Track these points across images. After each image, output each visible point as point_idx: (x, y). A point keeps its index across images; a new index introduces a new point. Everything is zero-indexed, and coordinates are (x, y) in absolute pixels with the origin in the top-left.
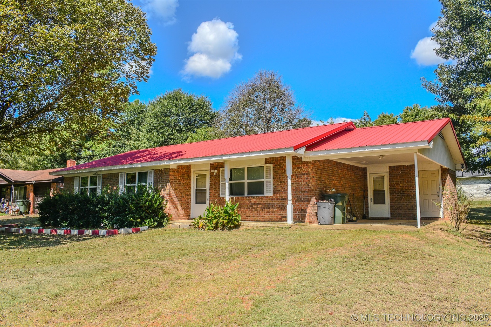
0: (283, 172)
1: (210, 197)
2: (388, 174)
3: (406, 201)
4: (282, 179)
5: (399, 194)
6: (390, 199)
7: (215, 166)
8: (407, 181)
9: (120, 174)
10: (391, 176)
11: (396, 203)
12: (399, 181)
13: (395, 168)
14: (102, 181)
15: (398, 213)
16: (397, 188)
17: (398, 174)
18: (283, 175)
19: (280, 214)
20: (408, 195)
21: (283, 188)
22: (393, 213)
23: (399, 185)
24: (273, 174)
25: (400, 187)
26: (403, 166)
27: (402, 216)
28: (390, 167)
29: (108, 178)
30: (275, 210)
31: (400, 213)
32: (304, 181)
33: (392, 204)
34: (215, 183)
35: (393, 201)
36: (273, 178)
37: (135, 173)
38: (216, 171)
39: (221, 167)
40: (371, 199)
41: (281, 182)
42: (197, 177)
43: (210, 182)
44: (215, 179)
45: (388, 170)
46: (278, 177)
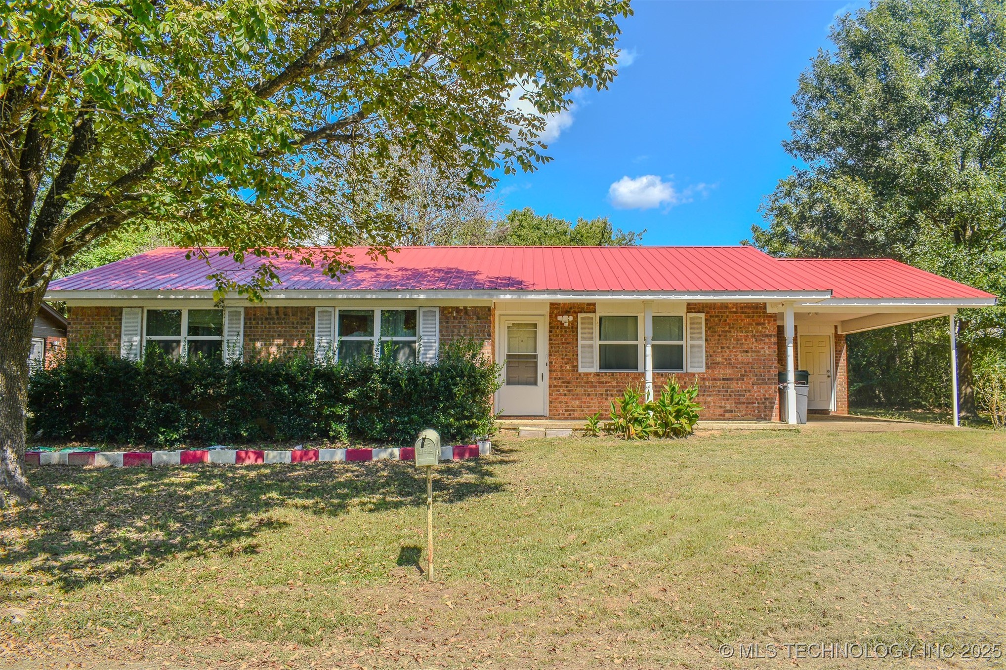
0: (727, 329)
1: (550, 371)
4: (724, 342)
7: (563, 308)
9: (317, 310)
14: (245, 323)
18: (726, 336)
19: (721, 407)
21: (726, 360)
24: (706, 332)
29: (266, 319)
30: (709, 399)
32: (769, 348)
34: (563, 343)
36: (706, 340)
37: (373, 311)
38: (571, 318)
39: (581, 312)
41: (722, 348)
42: (509, 327)
43: (550, 340)
44: (562, 335)
46: (717, 337)
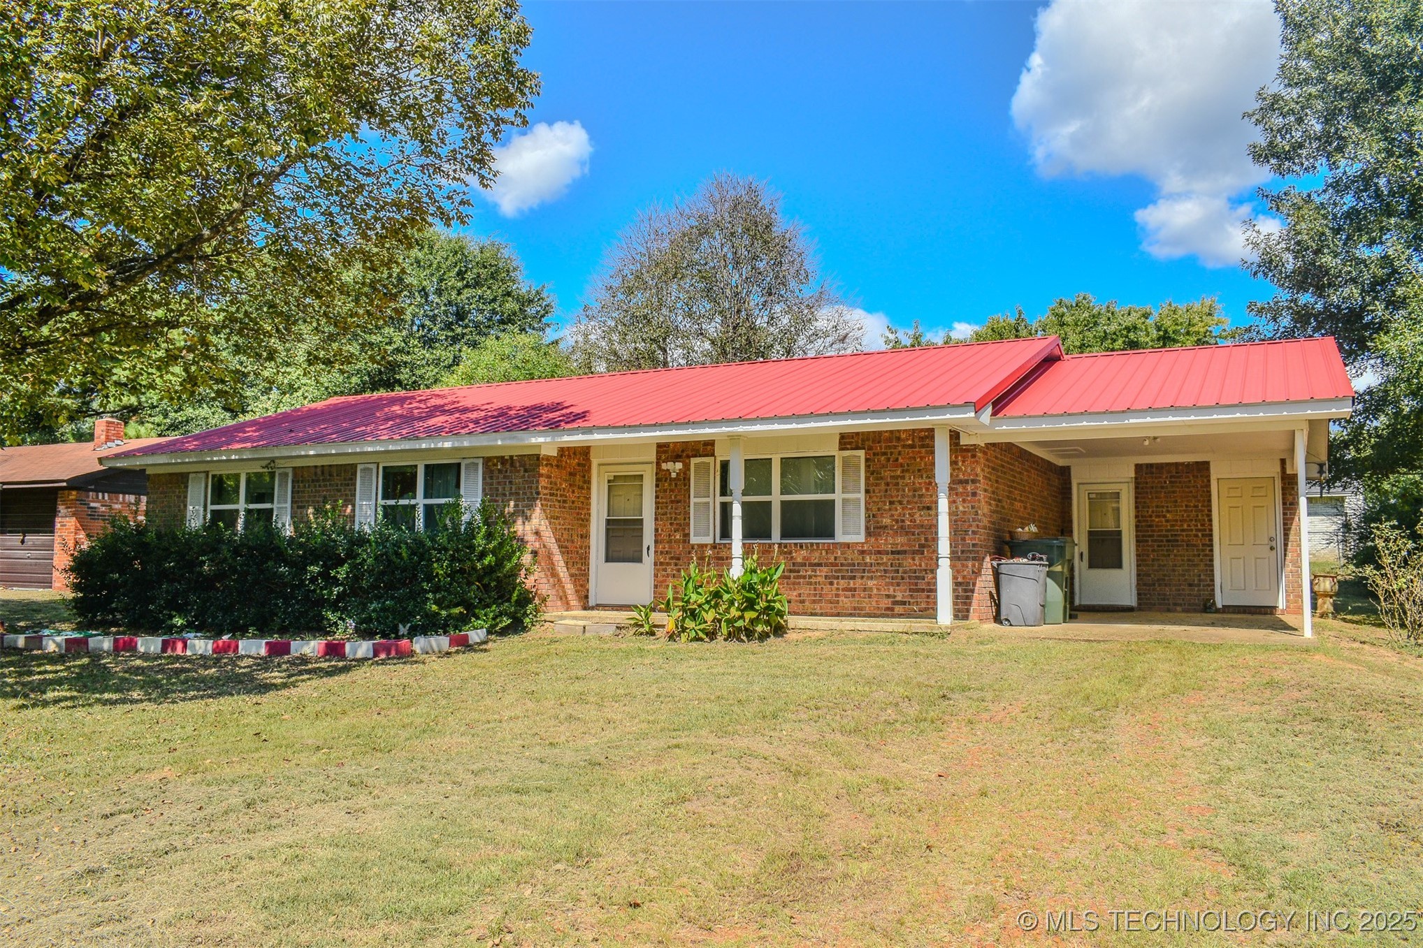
0: (899, 473)
1: (656, 542)
2: (1132, 486)
3: (1183, 560)
4: (895, 493)
5: (1162, 541)
6: (1138, 555)
7: (673, 451)
8: (1186, 506)
9: (359, 467)
10: (1140, 490)
11: (1153, 565)
12: (1163, 507)
13: (1154, 470)
14: (293, 487)
15: (1159, 594)
16: (1157, 526)
17: (1162, 487)
18: (897, 484)
19: (888, 596)
20: (1187, 545)
21: (897, 521)
22: (1145, 595)
23: (1164, 516)
24: (867, 479)
25: (1167, 521)
26: (1177, 464)
27: (1171, 602)
28: (1138, 467)
29: (313, 481)
30: (870, 583)
31: (1165, 595)
32: (964, 501)
33: (1142, 570)
34: (672, 502)
35: (1145, 560)
36: (867, 491)
37: (416, 466)
38: (679, 466)
39: (695, 456)
40: (1081, 554)
41: (891, 503)
42: (609, 481)
43: (657, 497)
44: (672, 491)
45: (1133, 475)
46: (883, 487)
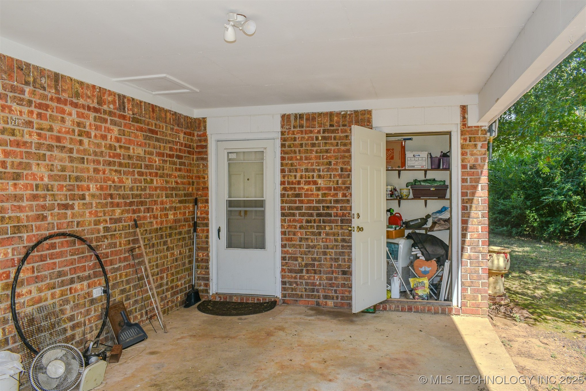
2: (278, 143)
3: (336, 241)
5: (311, 215)
6: (283, 233)
8: (342, 170)
10: (287, 149)
11: (300, 246)
12: (313, 170)
13: (304, 122)
15: (307, 284)
16: (306, 195)
17: (313, 145)
20: (342, 221)
22: (291, 283)
23: (315, 183)
25: (318, 189)
26: (331, 114)
27: (321, 294)
28: (285, 118)
31: (314, 284)
33: (287, 252)
35: (291, 240)
40: (219, 231)
45: (279, 129)
